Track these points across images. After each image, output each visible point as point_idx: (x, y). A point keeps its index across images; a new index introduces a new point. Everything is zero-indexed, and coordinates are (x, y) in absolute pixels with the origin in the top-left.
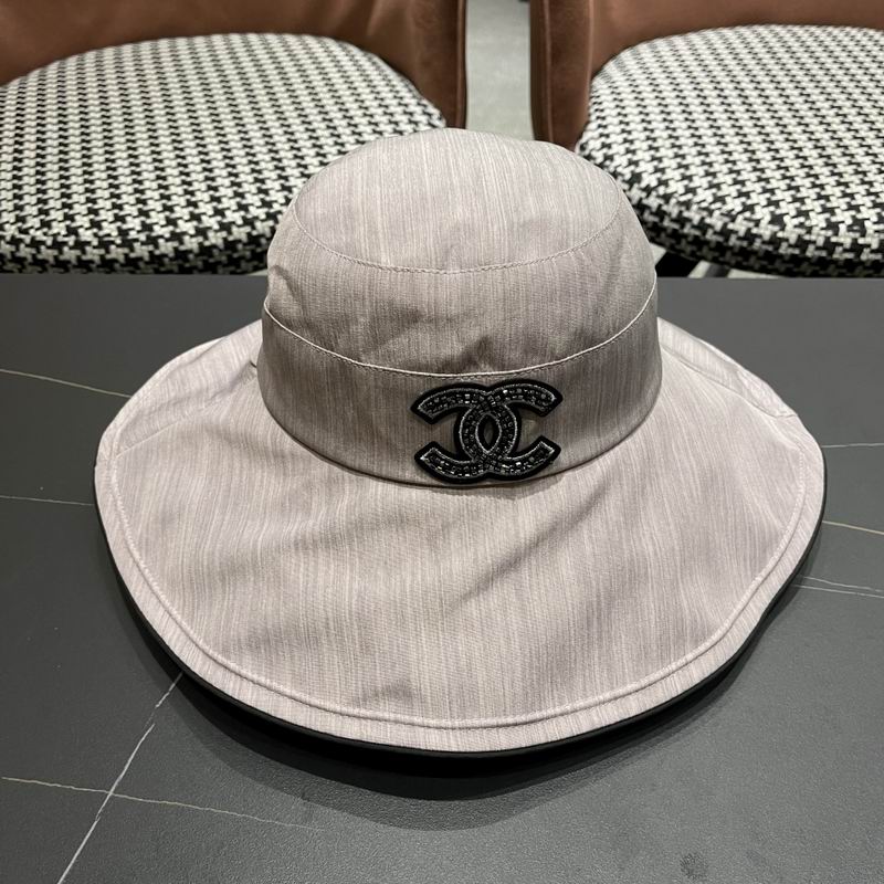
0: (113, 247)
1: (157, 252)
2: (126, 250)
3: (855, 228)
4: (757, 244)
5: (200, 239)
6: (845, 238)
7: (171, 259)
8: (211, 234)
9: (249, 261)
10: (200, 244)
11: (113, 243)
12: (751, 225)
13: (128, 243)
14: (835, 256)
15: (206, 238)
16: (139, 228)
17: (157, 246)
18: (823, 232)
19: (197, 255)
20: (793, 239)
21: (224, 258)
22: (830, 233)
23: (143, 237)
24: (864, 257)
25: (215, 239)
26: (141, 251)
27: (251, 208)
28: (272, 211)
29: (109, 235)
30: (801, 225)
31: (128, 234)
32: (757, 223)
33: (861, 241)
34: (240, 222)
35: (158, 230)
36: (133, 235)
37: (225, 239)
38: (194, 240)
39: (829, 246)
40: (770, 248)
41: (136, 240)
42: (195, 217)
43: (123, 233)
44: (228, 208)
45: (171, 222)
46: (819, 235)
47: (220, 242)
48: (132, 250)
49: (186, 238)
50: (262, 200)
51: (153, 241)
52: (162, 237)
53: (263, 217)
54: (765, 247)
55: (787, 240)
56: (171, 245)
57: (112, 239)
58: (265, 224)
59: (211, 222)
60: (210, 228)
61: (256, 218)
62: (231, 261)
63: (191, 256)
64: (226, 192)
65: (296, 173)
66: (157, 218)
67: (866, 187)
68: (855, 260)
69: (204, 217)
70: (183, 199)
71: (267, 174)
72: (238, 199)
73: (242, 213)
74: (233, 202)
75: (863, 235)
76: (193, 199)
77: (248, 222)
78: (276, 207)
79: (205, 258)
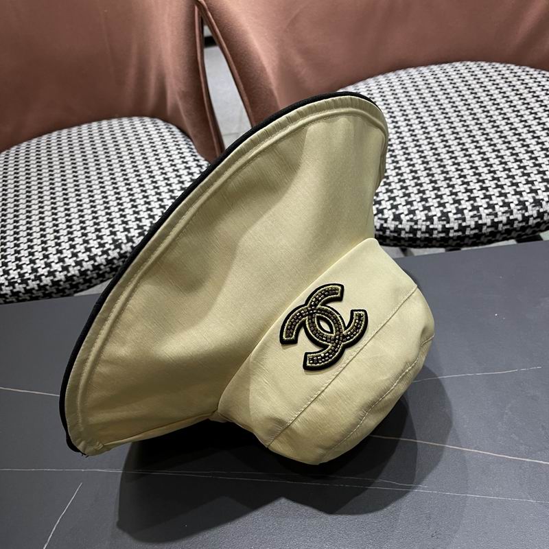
0: (17, 285)
1: (42, 284)
2: (24, 286)
3: (443, 218)
4: (388, 233)
5: (65, 273)
6: (438, 225)
7: (51, 287)
8: (71, 269)
9: (96, 279)
10: (66, 276)
11: (16, 282)
12: (383, 222)
13: (25, 281)
14: (434, 236)
15: (68, 272)
16: (30, 271)
17: (41, 281)
18: (424, 223)
19: (64, 282)
20: (407, 228)
21: (81, 281)
22: (428, 223)
23: (32, 277)
24: (451, 235)
25: (74, 271)
26: (33, 285)
27: (93, 249)
28: (105, 249)
29: (14, 278)
30: (411, 220)
31: (24, 276)
32: (386, 220)
33: (447, 226)
34: (87, 259)
35: (41, 271)
36: (27, 276)
37: (79, 270)
38: (62, 274)
39: (429, 231)
40: (396, 235)
41: (29, 279)
42: (61, 260)
43: (21, 275)
44: (80, 252)
45: (48, 265)
46: (422, 225)
47: (77, 273)
48: (28, 285)
49: (57, 273)
50: (99, 243)
51: (38, 278)
52: (43, 275)
53: (100, 253)
54: (392, 234)
55: (404, 229)
56: (49, 279)
57: (15, 280)
58: (102, 257)
59: (70, 262)
60: (69, 265)
61: (96, 255)
62: (86, 281)
63: (62, 283)
64: (79, 241)
65: (119, 221)
66: (40, 263)
67: (451, 189)
68: (447, 237)
69: (66, 259)
70: (54, 249)
71: (102, 225)
72: (85, 245)
73: (88, 253)
74: (82, 247)
75: (448, 222)
76: (60, 248)
77: (92, 258)
78: (107, 246)
79: (70, 282)
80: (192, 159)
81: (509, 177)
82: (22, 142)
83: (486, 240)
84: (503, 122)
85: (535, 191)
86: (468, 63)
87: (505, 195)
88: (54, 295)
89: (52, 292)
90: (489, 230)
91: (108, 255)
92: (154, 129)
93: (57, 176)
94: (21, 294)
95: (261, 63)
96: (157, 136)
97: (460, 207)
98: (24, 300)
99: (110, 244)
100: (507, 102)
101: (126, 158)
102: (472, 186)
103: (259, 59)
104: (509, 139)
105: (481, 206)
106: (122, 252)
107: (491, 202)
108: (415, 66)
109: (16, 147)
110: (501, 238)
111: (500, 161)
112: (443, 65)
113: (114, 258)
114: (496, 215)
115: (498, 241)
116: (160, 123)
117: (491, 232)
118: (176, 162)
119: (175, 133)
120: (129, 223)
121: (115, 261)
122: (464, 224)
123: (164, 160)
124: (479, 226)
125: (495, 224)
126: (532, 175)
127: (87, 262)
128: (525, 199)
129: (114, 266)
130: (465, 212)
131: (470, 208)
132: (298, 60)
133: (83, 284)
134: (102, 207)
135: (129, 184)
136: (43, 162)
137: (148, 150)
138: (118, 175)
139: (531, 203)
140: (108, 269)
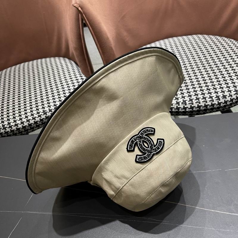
2: (5, 130)
3: (184, 103)
5: (22, 125)
6: (181, 106)
7: (16, 131)
9: (36, 127)
10: (22, 126)
11: (1, 129)
13: (5, 128)
14: (180, 111)
15: (24, 124)
17: (12, 128)
18: (176, 105)
19: (22, 129)
22: (177, 105)
23: (8, 126)
24: (187, 110)
25: (26, 124)
26: (8, 130)
27: (34, 115)
28: (40, 115)
34: (32, 119)
35: (12, 124)
36: (6, 126)
37: (28, 124)
38: (21, 125)
39: (178, 108)
41: (7, 127)
42: (21, 119)
43: (3, 126)
44: (29, 116)
45: (15, 121)
46: (175, 106)
48: (6, 130)
49: (19, 125)
50: (37, 112)
51: (11, 127)
52: (13, 126)
56: (15, 127)
58: (38, 118)
59: (24, 120)
60: (24, 122)
61: (36, 117)
62: (31, 128)
63: (21, 129)
64: (29, 111)
65: (46, 103)
66: (12, 121)
67: (187, 90)
68: (185, 111)
69: (23, 119)
70: (18, 114)
71: (39, 104)
72: (31, 113)
73: (32, 116)
74: (30, 114)
75: (186, 105)
76: (21, 114)
77: (34, 118)
78: (41, 113)
79: (24, 129)
80: (79, 76)
81: (213, 85)
82: (8, 68)
83: (202, 113)
84: (212, 61)
85: (224, 92)
86: (199, 35)
87: (211, 93)
88: (17, 134)
89: (17, 133)
90: (204, 108)
91: (41, 117)
92: (64, 62)
93: (22, 82)
94: (3, 134)
95: (107, 36)
96: (65, 65)
97: (191, 98)
98: (5, 136)
99: (42, 112)
100: (214, 52)
101: (51, 75)
102: (197, 89)
103: (106, 34)
104: (214, 68)
105: (200, 98)
106: (47, 116)
107: (204, 96)
108: (176, 36)
109: (6, 70)
110: (209, 112)
111: (209, 78)
112: (188, 36)
113: (43, 119)
114: (206, 102)
115: (208, 113)
116: (67, 60)
117: (204, 109)
118: (72, 77)
119: (73, 64)
120: (51, 103)
121: (44, 120)
122: (193, 106)
123: (67, 76)
124: (199, 107)
125: (206, 106)
126: (222, 85)
127: (32, 120)
128: (219, 95)
129: (43, 122)
130: (193, 100)
131: (195, 99)
132: (125, 34)
133: (30, 129)
134: (40, 96)
135: (52, 87)
136: (16, 77)
137: (61, 72)
138: (47, 82)
139: (222, 97)
140: (41, 123)
